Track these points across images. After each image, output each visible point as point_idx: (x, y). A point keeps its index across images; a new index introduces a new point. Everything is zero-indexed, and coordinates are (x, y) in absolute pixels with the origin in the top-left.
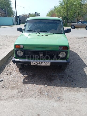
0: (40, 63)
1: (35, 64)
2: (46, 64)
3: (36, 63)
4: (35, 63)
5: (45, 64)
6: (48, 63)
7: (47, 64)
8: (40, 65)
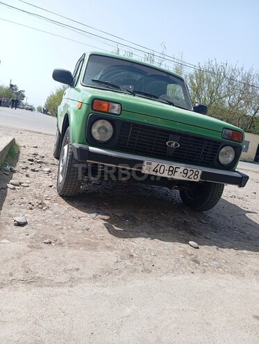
0: (171, 169)
1: (157, 172)
2: (189, 173)
3: (159, 166)
4: (158, 168)
5: (187, 174)
6: (195, 170)
7: (192, 177)
8: (172, 176)
